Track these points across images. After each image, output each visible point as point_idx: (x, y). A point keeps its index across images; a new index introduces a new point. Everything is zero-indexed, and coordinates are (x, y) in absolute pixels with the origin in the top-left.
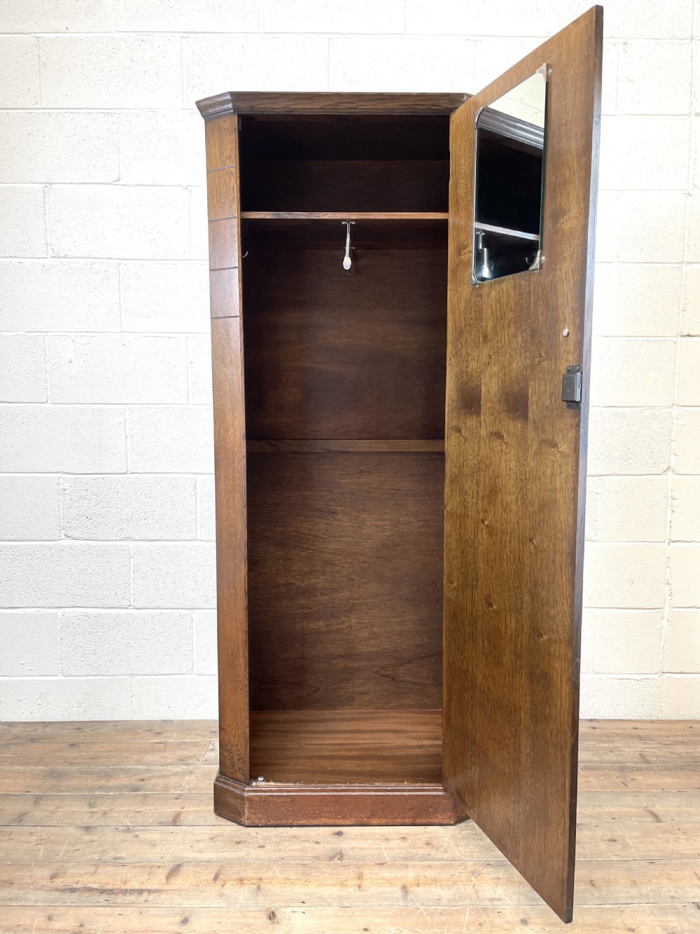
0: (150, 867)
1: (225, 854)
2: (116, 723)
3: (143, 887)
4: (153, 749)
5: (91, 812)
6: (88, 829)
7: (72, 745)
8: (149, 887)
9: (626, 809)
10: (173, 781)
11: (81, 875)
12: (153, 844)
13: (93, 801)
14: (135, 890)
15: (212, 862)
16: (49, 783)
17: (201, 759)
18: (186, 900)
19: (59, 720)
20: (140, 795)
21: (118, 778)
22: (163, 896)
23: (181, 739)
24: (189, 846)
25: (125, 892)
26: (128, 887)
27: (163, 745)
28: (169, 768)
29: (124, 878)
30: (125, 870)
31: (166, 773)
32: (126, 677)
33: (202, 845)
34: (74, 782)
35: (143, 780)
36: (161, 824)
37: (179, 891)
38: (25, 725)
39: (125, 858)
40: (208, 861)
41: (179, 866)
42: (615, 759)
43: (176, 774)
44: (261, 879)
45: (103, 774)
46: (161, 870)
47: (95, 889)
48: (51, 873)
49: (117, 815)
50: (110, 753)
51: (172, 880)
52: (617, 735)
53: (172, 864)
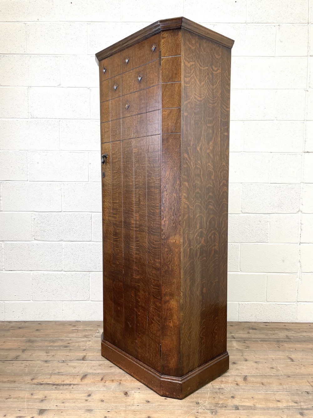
0: (74, 376)
1: (105, 371)
2: (56, 322)
3: (71, 383)
4: (72, 332)
5: (47, 355)
6: (46, 361)
7: (37, 330)
8: (74, 383)
9: (279, 356)
10: (82, 344)
11: (44, 379)
12: (75, 367)
13: (48, 351)
14: (68, 384)
15: (100, 374)
16: (28, 344)
17: (94, 336)
18: (89, 388)
19: (31, 320)
20: (68, 349)
21: (58, 342)
22: (80, 386)
23: (85, 328)
24: (90, 368)
25: (63, 385)
26: (65, 383)
27: (77, 330)
28: (80, 339)
29: (63, 380)
30: (63, 377)
31: (78, 341)
32: (60, 302)
33: (95, 368)
34: (40, 344)
35: (69, 343)
36: (78, 360)
37: (86, 384)
38: (16, 322)
39: (63, 372)
40: (98, 374)
41: (86, 375)
42: (275, 337)
43: (83, 341)
44: (121, 380)
45: (51, 341)
46: (78, 377)
47: (50, 384)
48: (32, 378)
49: (59, 356)
50: (54, 333)
51: (83, 380)
52: (277, 328)
53: (83, 375)
